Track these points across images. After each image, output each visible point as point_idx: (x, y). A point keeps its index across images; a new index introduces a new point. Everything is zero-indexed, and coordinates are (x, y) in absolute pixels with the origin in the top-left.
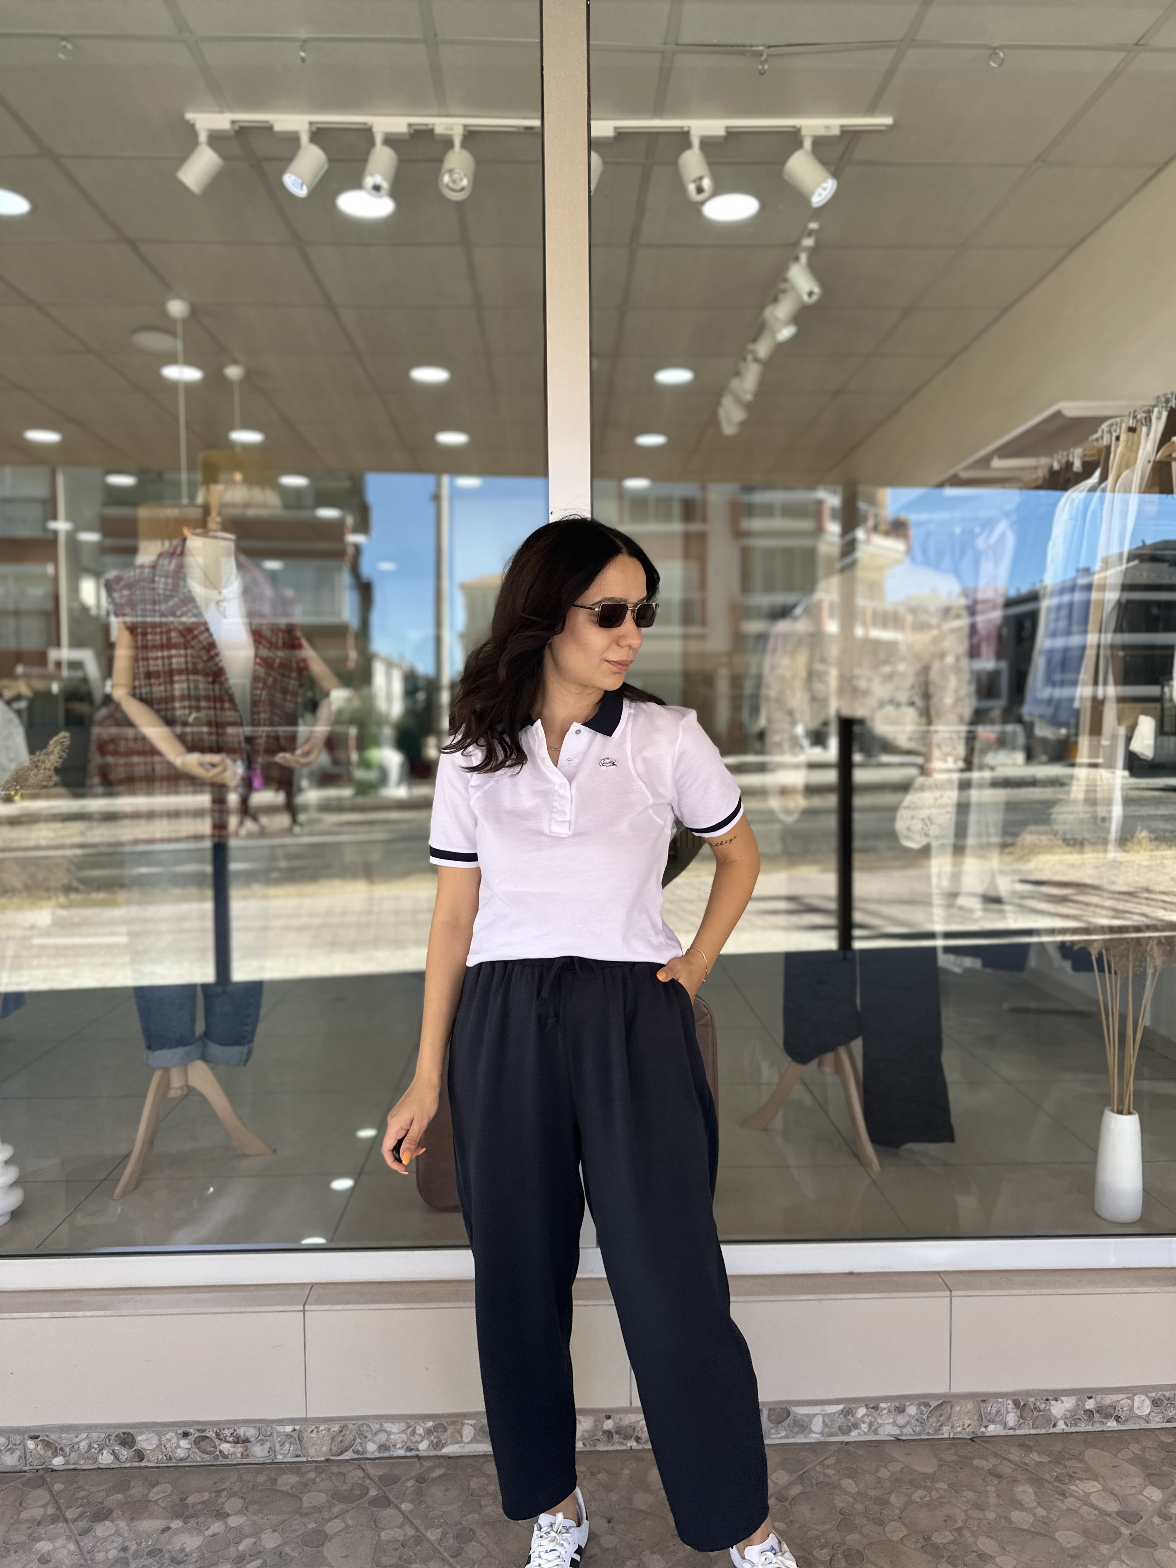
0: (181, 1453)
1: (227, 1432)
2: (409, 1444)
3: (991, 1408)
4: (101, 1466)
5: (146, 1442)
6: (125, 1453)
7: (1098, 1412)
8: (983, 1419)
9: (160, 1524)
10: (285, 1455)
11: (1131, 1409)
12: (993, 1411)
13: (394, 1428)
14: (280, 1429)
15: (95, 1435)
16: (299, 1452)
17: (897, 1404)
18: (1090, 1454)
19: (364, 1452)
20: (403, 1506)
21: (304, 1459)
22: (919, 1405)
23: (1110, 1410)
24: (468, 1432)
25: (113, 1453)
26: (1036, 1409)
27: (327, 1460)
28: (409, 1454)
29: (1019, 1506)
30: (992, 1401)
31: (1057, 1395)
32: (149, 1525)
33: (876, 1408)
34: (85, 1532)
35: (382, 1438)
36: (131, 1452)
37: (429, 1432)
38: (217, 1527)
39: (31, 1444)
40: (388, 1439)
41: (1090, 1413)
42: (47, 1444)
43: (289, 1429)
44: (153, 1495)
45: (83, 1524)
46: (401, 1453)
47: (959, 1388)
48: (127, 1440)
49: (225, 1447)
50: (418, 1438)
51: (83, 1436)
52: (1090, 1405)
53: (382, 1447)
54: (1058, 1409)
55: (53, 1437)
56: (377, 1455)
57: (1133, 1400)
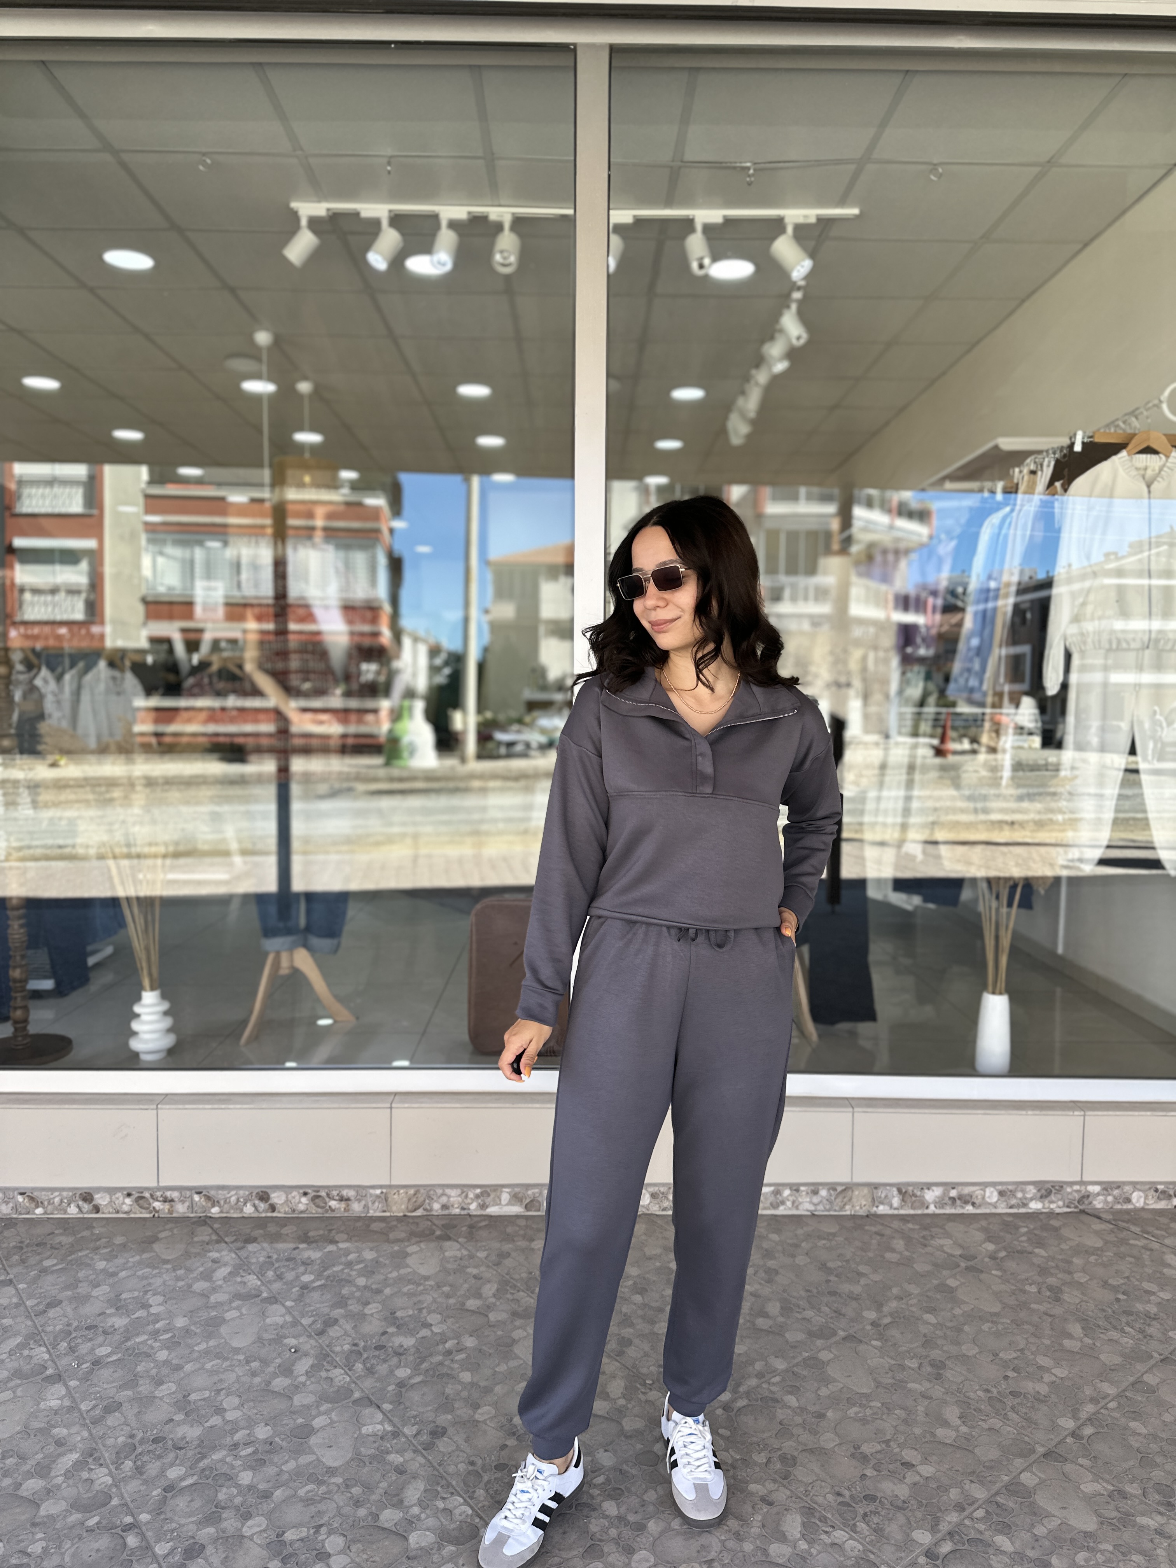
0: (301, 1207)
1: (335, 1193)
2: (463, 1205)
3: (881, 1193)
4: (245, 1215)
5: (277, 1198)
6: (262, 1206)
7: (959, 1199)
8: (874, 1201)
9: (292, 1245)
10: (375, 1211)
11: (983, 1198)
12: (883, 1196)
13: (453, 1193)
14: (372, 1191)
15: (241, 1192)
16: (385, 1209)
17: (813, 1188)
18: (949, 1226)
19: (431, 1210)
20: (460, 1240)
21: (388, 1214)
22: (829, 1190)
23: (968, 1198)
24: (505, 1197)
25: (254, 1206)
26: (914, 1195)
27: (405, 1216)
28: (463, 1212)
29: (893, 1250)
30: (882, 1188)
31: (929, 1186)
32: (284, 1247)
33: (797, 1190)
34: (240, 1249)
35: (444, 1199)
36: (267, 1205)
37: (477, 1197)
38: (331, 1248)
39: (196, 1198)
40: (448, 1201)
41: (953, 1199)
42: (208, 1198)
43: (378, 1192)
44: (284, 1231)
45: (239, 1244)
46: (457, 1211)
47: (857, 1179)
48: (264, 1196)
49: (333, 1204)
50: (469, 1201)
51: (233, 1193)
52: (953, 1193)
53: (444, 1207)
54: (930, 1196)
55: (212, 1193)
56: (440, 1212)
57: (985, 1191)
